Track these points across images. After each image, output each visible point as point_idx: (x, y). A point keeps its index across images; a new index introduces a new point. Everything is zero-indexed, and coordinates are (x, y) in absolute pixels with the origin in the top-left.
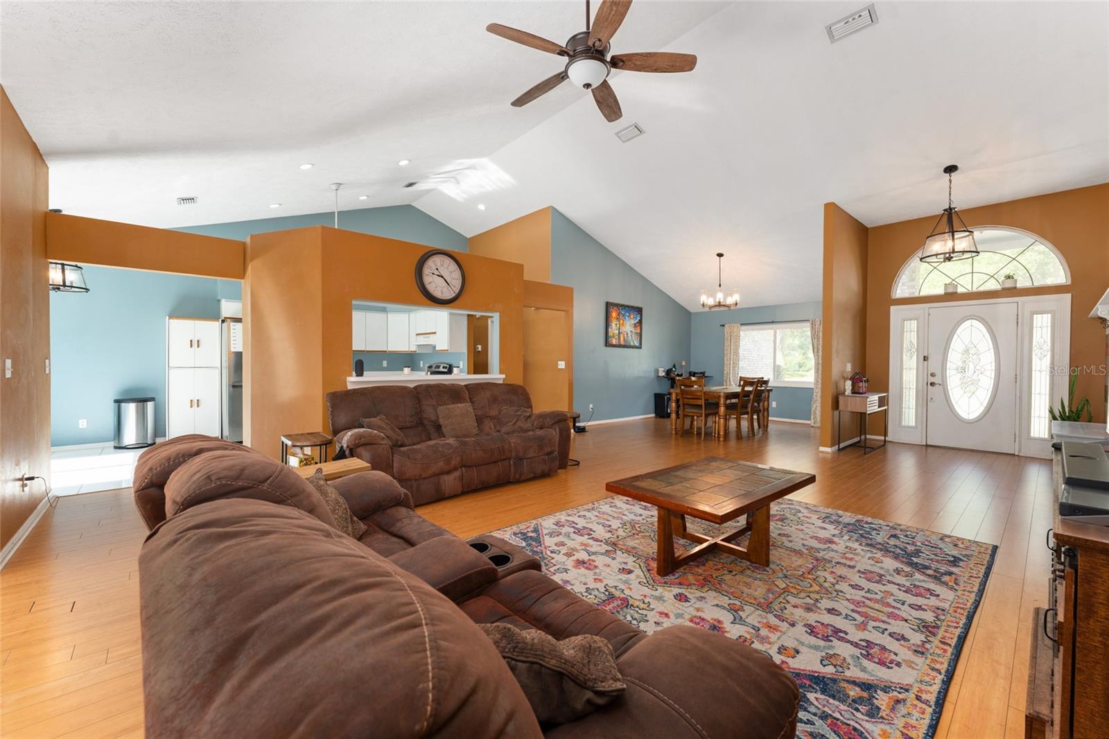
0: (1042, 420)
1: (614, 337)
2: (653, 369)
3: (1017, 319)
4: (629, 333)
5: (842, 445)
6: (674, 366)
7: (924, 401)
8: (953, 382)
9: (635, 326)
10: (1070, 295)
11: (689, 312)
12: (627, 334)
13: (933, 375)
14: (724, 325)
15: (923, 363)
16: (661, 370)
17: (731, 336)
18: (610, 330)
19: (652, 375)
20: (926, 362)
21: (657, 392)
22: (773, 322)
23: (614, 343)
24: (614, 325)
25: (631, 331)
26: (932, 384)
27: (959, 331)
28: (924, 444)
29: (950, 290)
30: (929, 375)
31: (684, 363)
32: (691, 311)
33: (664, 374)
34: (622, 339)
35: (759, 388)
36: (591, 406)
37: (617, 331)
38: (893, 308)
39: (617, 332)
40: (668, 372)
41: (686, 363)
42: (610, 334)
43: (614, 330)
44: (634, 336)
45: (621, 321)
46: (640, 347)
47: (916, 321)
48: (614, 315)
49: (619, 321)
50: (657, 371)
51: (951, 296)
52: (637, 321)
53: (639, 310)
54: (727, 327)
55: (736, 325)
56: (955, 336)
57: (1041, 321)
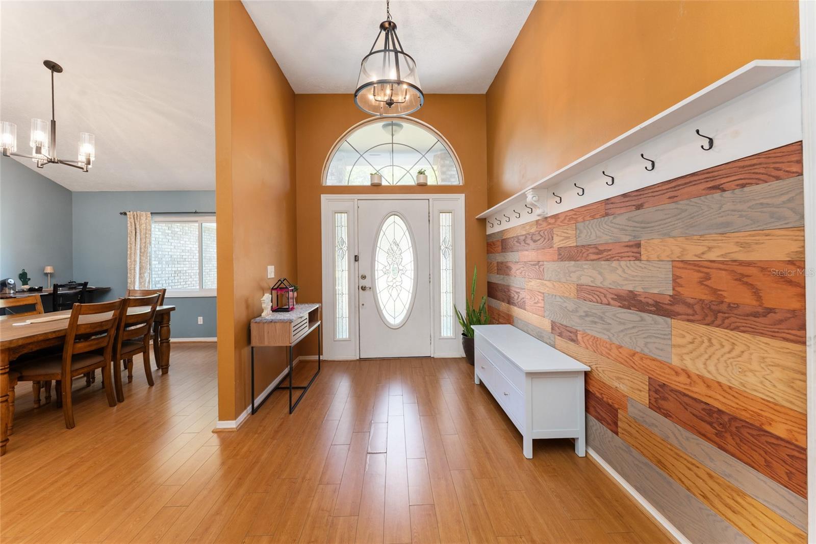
0: (449, 318)
3: (429, 216)
5: (257, 401)
6: (22, 275)
7: (356, 307)
8: (381, 283)
10: (464, 195)
13: (364, 277)
14: (125, 214)
15: (355, 263)
17: (136, 229)
20: (357, 263)
26: (364, 288)
27: (384, 228)
28: (358, 358)
29: (376, 181)
30: (360, 277)
31: (48, 270)
35: (158, 308)
38: (324, 197)
47: (346, 214)
51: (376, 188)
54: (130, 217)
55: (144, 214)
56: (382, 233)
57: (445, 220)
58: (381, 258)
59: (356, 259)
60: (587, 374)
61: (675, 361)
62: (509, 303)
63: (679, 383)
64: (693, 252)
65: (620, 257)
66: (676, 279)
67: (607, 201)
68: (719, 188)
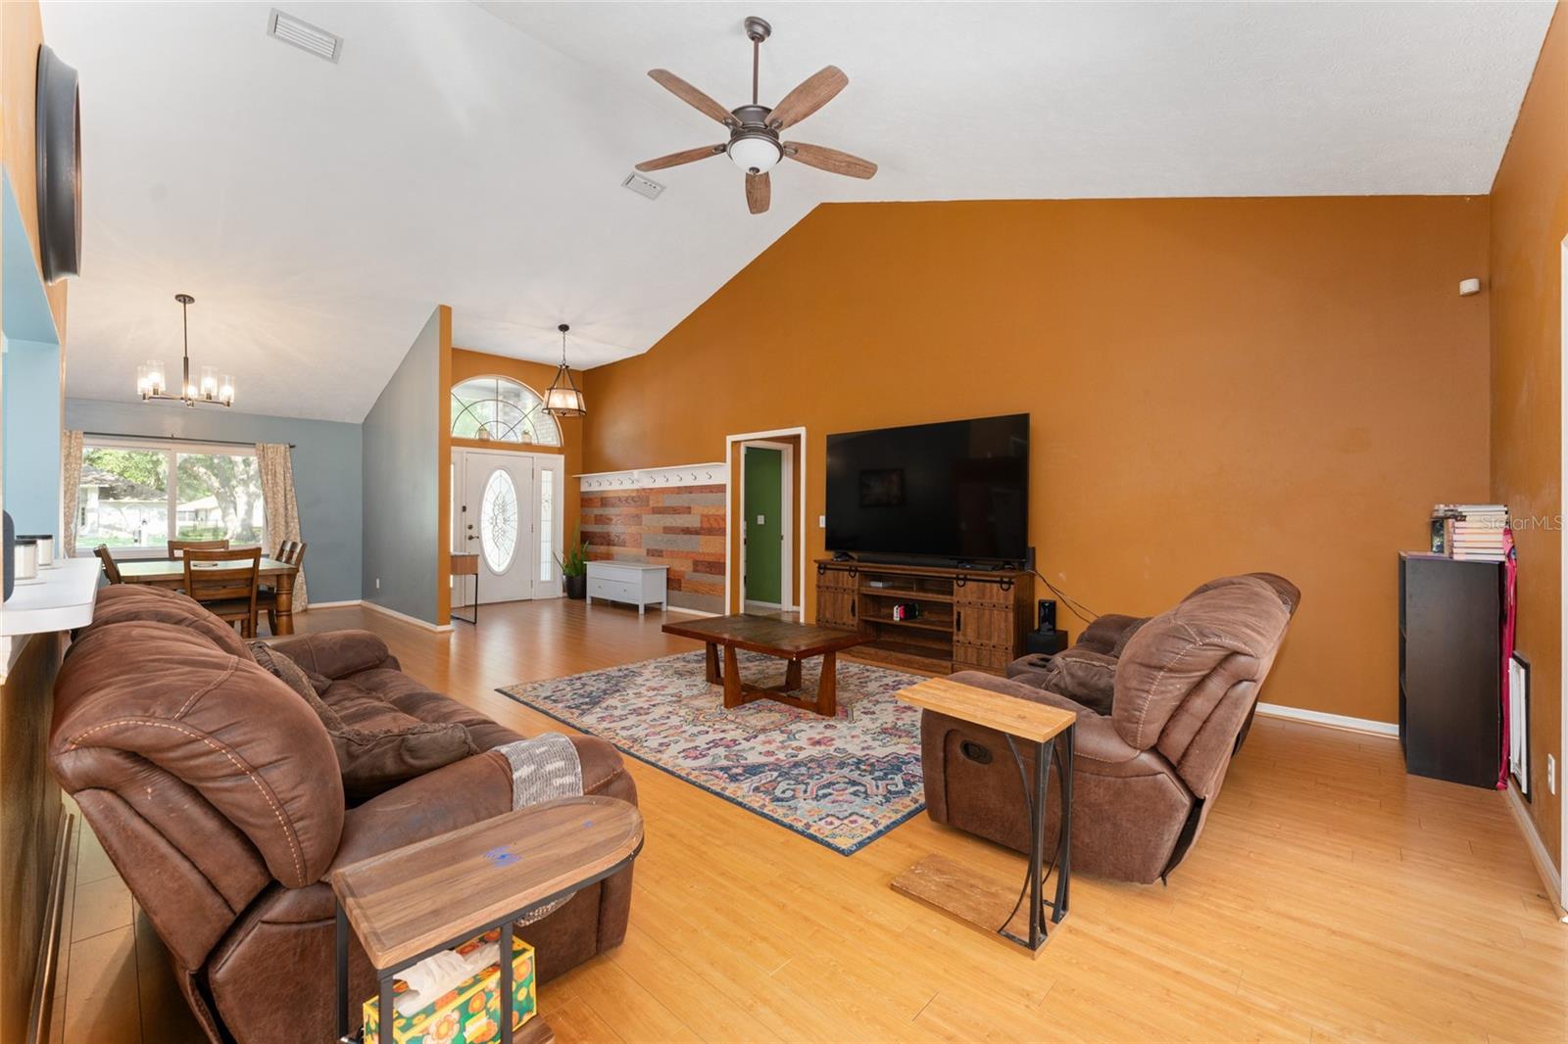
0: (548, 564)
3: (533, 473)
8: (487, 533)
10: (563, 455)
13: (470, 527)
15: (462, 514)
20: (464, 513)
22: (172, 438)
26: (470, 538)
27: (491, 480)
29: (483, 435)
30: (467, 527)
51: (483, 442)
56: (488, 486)
57: (547, 477)
58: (487, 509)
59: (464, 509)
60: (668, 569)
61: (701, 551)
62: (608, 545)
63: (701, 558)
64: (706, 512)
65: (684, 513)
66: (702, 521)
67: (679, 488)
68: (712, 492)
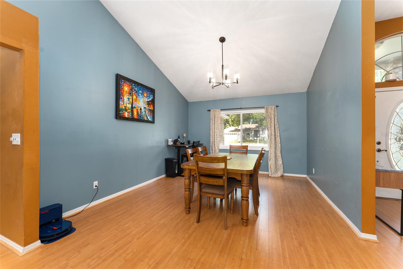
1: (126, 110)
2: (164, 140)
4: (142, 108)
6: (179, 137)
9: (149, 103)
11: (188, 102)
12: (141, 109)
14: (210, 111)
16: (170, 140)
17: (215, 117)
18: (121, 103)
19: (164, 144)
21: (167, 157)
22: (241, 108)
23: (127, 116)
24: (126, 98)
25: (145, 108)
31: (185, 135)
32: (189, 101)
33: (172, 143)
34: (135, 113)
36: (96, 183)
37: (131, 106)
39: (129, 106)
40: (175, 142)
41: (186, 135)
42: (122, 107)
43: (126, 102)
44: (147, 112)
45: (134, 97)
46: (153, 122)
48: (126, 89)
49: (132, 96)
50: (167, 141)
52: (150, 99)
53: (152, 91)
54: (212, 112)
55: (218, 110)
56: (395, 114)
